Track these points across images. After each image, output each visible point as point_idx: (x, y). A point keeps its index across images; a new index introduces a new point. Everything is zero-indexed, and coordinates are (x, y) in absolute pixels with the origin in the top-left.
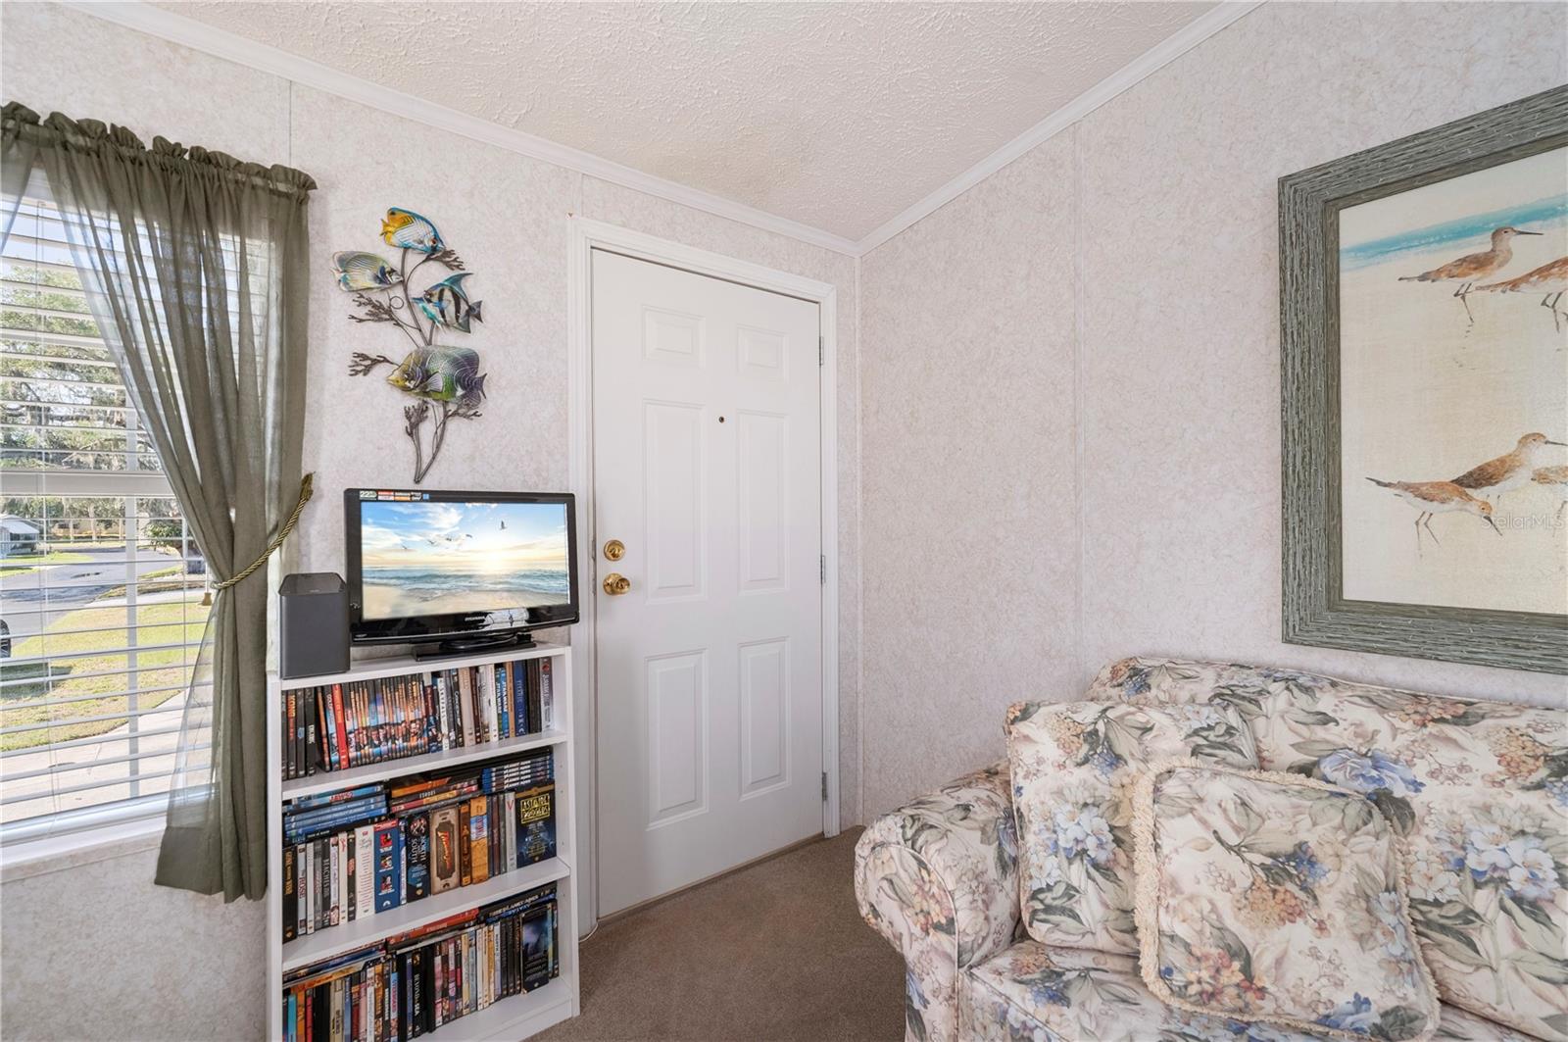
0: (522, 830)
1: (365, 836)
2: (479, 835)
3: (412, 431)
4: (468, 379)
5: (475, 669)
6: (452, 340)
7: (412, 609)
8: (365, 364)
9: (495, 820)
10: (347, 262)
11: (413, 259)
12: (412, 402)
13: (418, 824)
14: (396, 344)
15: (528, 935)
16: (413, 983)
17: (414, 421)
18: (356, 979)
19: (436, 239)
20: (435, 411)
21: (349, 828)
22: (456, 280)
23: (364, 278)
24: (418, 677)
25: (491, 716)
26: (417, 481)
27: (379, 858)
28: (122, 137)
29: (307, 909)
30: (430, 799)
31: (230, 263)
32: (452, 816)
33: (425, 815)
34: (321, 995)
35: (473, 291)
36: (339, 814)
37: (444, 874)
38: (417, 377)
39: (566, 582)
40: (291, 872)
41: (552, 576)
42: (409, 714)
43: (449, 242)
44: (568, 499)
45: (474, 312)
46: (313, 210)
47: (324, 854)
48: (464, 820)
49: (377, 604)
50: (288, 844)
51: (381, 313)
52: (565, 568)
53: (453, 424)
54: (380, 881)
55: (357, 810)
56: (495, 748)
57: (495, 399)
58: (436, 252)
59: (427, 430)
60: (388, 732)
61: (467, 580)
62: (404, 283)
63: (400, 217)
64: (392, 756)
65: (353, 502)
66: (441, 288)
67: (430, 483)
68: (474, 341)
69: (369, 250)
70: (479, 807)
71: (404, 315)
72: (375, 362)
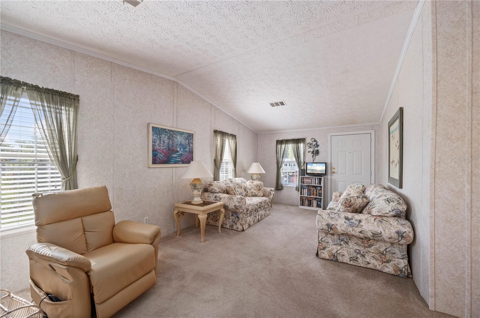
0: (319, 193)
1: (306, 189)
2: (315, 192)
3: (313, 157)
4: (317, 152)
5: (315, 178)
6: (316, 149)
7: (311, 172)
8: (309, 152)
9: (316, 191)
10: (308, 144)
11: (313, 142)
12: (313, 155)
13: (310, 190)
14: (311, 150)
15: (319, 203)
16: (309, 202)
17: (313, 156)
18: (305, 200)
19: (315, 140)
20: (315, 155)
21: (305, 188)
22: (316, 143)
23: (309, 145)
24: (311, 178)
25: (316, 182)
26: (313, 161)
27: (307, 191)
28: (294, 139)
29: (302, 193)
30: (311, 188)
31: (300, 145)
32: (313, 190)
33: (311, 189)
34: (303, 200)
35: (318, 144)
36: (305, 187)
37: (312, 195)
38: (313, 152)
39: (325, 171)
40: (301, 190)
41: (324, 170)
42: (310, 181)
43: (316, 140)
44: (326, 163)
45: (318, 146)
46: (306, 140)
47: (303, 190)
48: (314, 191)
49: (308, 172)
50: (301, 188)
51: (310, 147)
52: (325, 170)
53: (316, 156)
54: (307, 193)
55: (306, 187)
56: (317, 185)
57: (320, 154)
58: (315, 141)
59: (314, 157)
60: (308, 182)
61: (316, 170)
62: (312, 144)
63: (312, 139)
64: (308, 184)
65: (307, 163)
66: (315, 144)
67: (314, 162)
68: (318, 148)
69: (309, 142)
70: (315, 190)
71: (312, 147)
72: (310, 152)
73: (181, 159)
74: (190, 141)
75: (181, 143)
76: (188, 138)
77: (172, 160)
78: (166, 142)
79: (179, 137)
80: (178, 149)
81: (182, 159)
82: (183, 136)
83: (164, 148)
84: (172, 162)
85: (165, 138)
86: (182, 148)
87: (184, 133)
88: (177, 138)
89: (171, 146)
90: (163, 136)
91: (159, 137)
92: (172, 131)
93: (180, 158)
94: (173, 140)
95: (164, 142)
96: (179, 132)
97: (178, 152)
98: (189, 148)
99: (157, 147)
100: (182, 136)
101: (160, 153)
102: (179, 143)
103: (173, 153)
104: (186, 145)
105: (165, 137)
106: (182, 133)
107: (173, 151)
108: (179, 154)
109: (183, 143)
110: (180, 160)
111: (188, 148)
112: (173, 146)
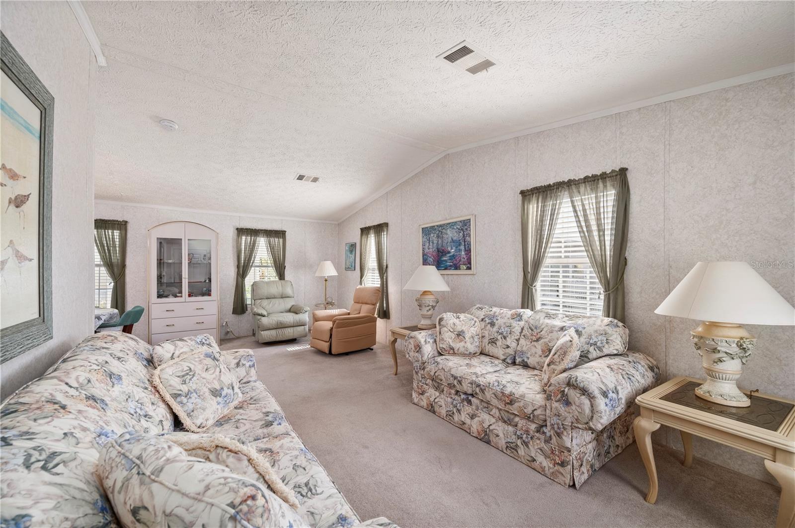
73: (453, 263)
74: (465, 233)
75: (452, 239)
76: (462, 229)
77: (442, 265)
78: (435, 242)
79: (450, 231)
80: (449, 249)
81: (455, 262)
82: (455, 228)
83: (434, 249)
84: (442, 267)
85: (434, 238)
86: (454, 246)
87: (456, 222)
88: (447, 234)
89: (440, 246)
90: (432, 235)
91: (428, 238)
92: (441, 226)
93: (452, 261)
94: (442, 237)
95: (433, 243)
96: (449, 223)
97: (449, 252)
98: (465, 244)
99: (427, 250)
100: (453, 228)
101: (430, 258)
102: (450, 239)
103: (443, 255)
104: (460, 240)
105: (434, 236)
106: (451, 225)
107: (442, 253)
108: (450, 256)
109: (455, 238)
110: (451, 264)
111: (463, 244)
112: (442, 246)
